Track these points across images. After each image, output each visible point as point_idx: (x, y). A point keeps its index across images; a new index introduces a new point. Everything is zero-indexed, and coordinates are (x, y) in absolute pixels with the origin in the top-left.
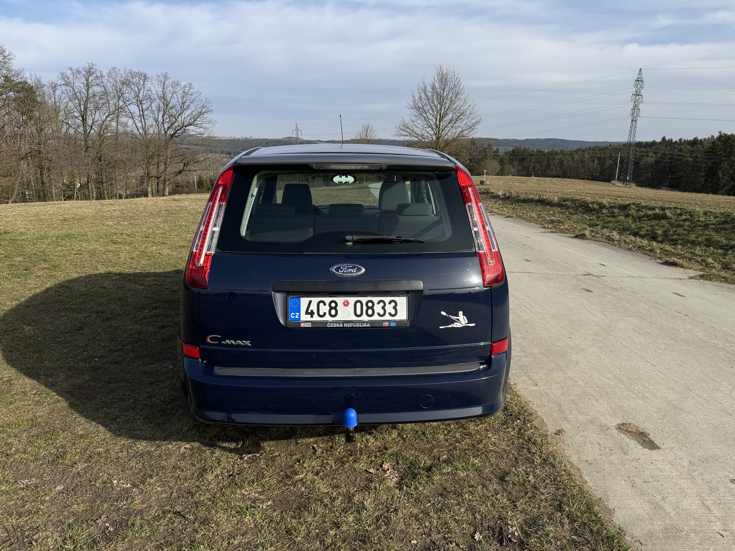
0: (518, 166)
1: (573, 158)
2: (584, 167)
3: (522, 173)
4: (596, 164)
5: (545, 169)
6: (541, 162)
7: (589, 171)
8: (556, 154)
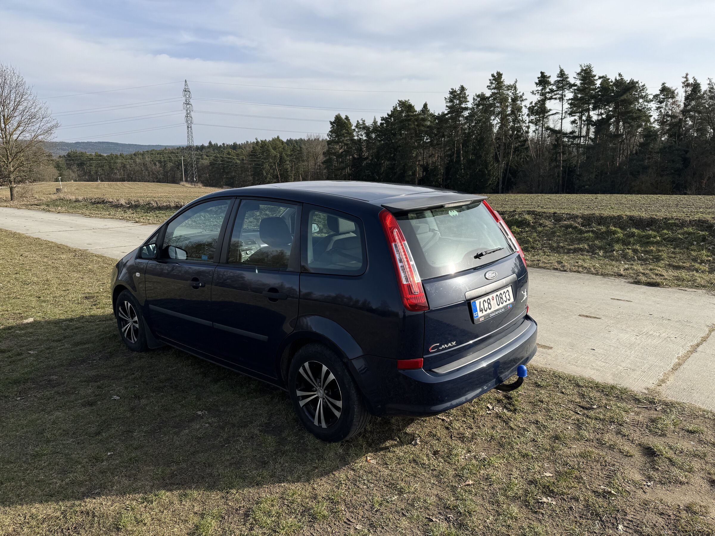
0: (77, 170)
1: (135, 162)
2: (147, 170)
3: (83, 178)
4: (158, 167)
5: (108, 174)
6: (103, 166)
7: (153, 174)
8: (117, 157)
